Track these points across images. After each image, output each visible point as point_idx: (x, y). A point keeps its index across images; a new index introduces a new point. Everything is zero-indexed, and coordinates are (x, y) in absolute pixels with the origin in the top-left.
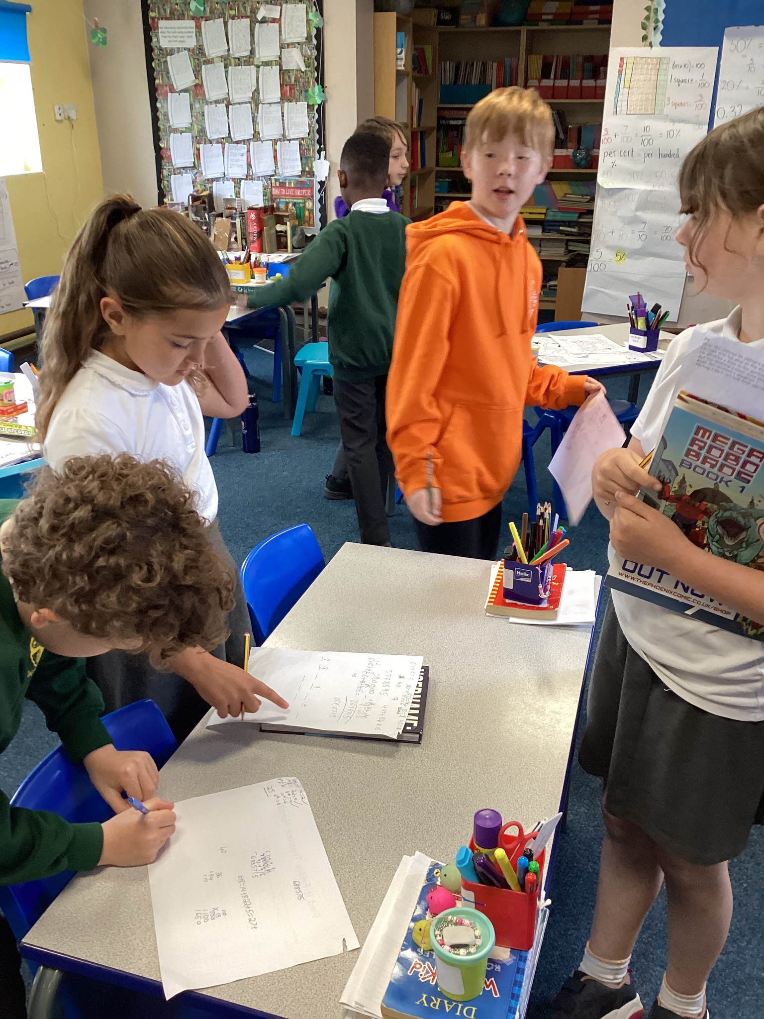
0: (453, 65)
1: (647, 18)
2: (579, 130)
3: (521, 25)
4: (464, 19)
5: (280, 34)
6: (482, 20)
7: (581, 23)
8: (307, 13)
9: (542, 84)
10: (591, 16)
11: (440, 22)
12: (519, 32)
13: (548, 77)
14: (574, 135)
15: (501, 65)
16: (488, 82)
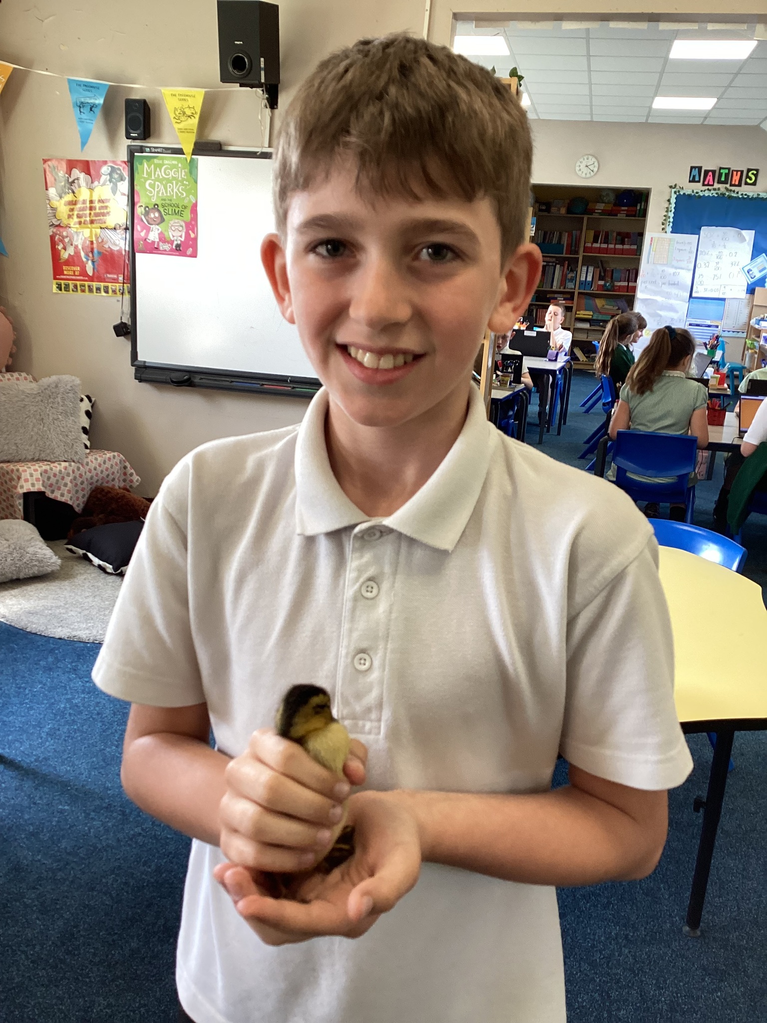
0: (543, 232)
1: (665, 220)
2: (613, 270)
3: (584, 214)
4: (554, 209)
6: (563, 211)
7: (617, 215)
9: (593, 246)
10: (622, 212)
11: (540, 210)
12: (583, 218)
13: (597, 242)
14: (610, 274)
15: (570, 235)
16: (562, 243)
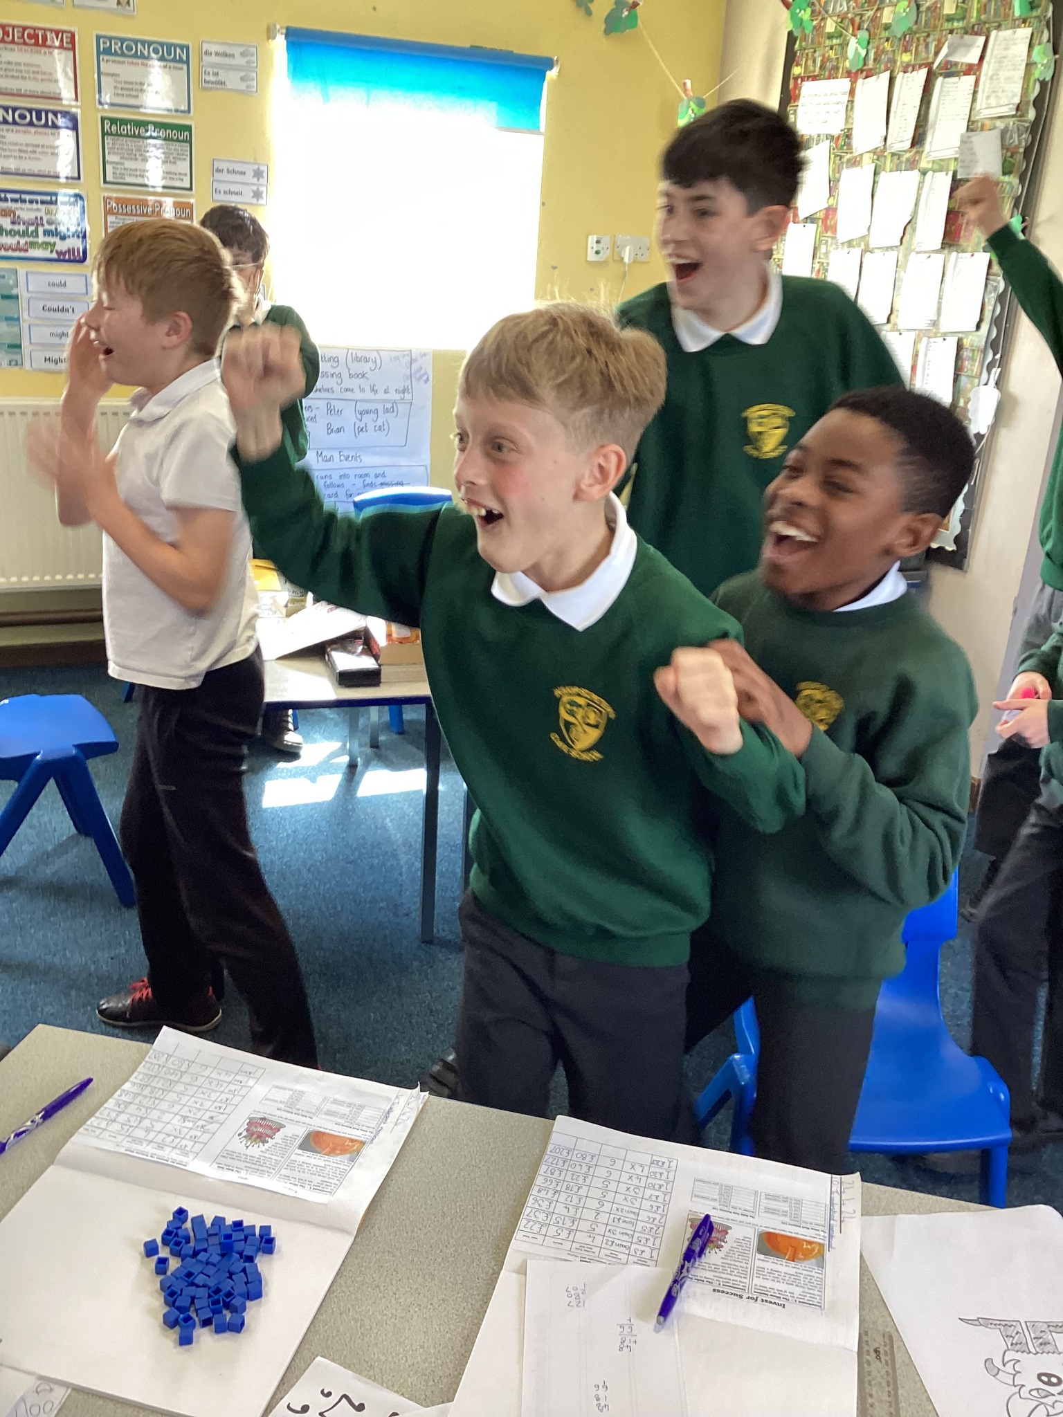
5: (974, 100)
8: (1031, 46)
